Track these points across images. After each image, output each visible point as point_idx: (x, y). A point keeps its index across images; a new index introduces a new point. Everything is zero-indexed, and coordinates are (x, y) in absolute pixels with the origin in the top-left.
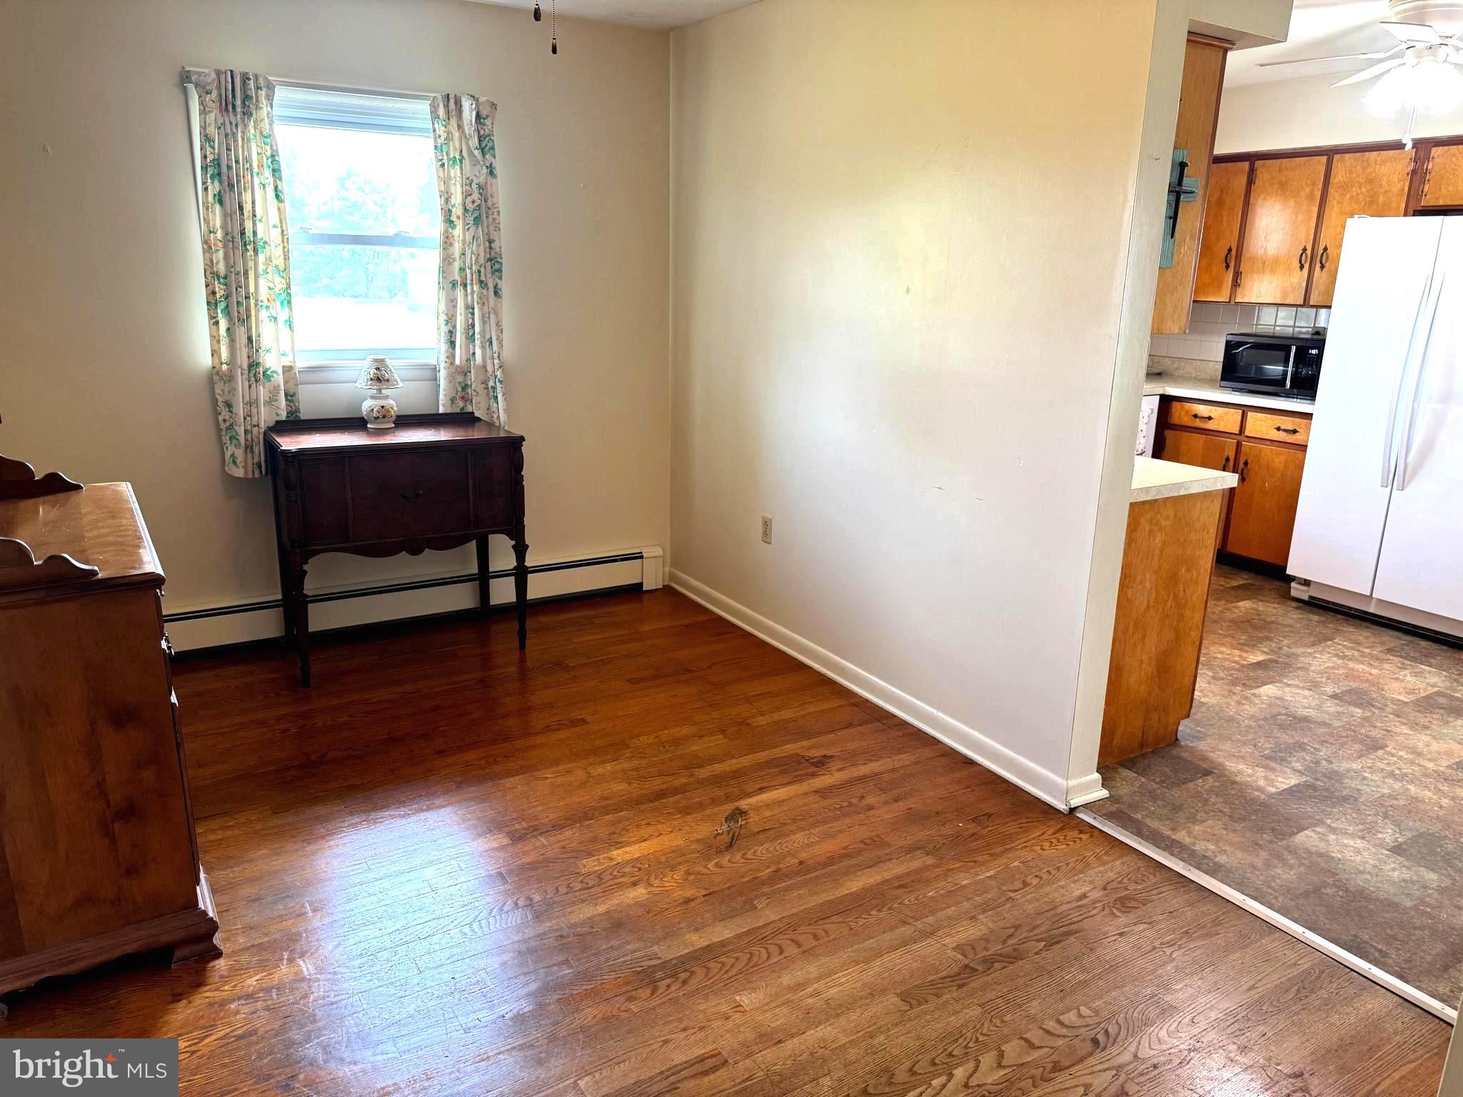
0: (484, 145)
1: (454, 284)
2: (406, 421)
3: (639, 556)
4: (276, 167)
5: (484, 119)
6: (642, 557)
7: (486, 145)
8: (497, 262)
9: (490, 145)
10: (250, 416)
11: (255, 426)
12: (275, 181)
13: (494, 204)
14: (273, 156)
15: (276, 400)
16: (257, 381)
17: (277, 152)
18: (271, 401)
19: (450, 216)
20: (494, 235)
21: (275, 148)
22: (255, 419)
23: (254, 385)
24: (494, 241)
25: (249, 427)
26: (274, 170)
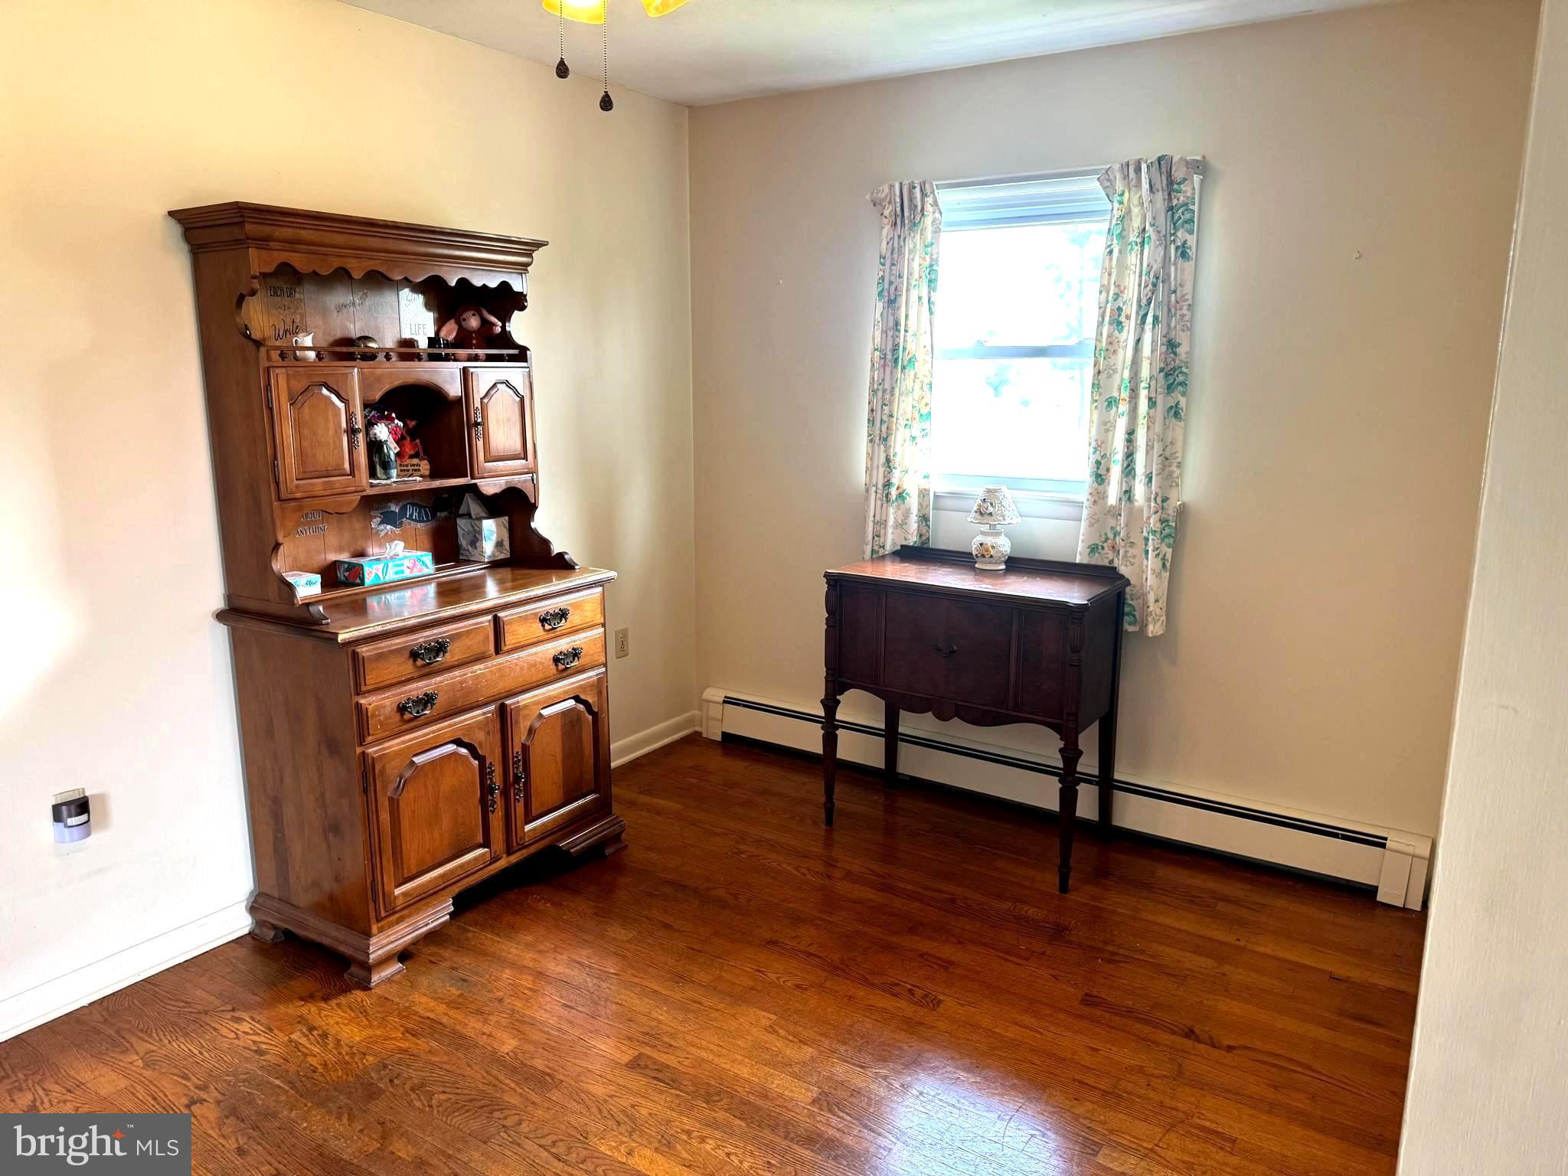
0: (1176, 218)
1: (1111, 402)
2: (1017, 565)
3: (1379, 843)
4: (933, 277)
5: (1179, 184)
6: (1383, 846)
7: (1180, 218)
8: (1181, 372)
9: (1188, 216)
10: (878, 536)
11: (881, 547)
12: (929, 292)
13: (1183, 296)
14: (931, 266)
15: (906, 524)
16: (888, 501)
17: (937, 260)
18: (902, 524)
19: (1119, 315)
20: (1182, 338)
21: (934, 257)
22: (882, 540)
23: (885, 505)
24: (1180, 344)
25: (876, 548)
26: (930, 281)
